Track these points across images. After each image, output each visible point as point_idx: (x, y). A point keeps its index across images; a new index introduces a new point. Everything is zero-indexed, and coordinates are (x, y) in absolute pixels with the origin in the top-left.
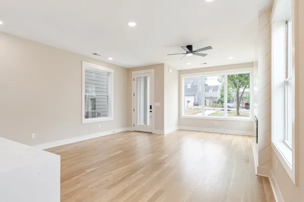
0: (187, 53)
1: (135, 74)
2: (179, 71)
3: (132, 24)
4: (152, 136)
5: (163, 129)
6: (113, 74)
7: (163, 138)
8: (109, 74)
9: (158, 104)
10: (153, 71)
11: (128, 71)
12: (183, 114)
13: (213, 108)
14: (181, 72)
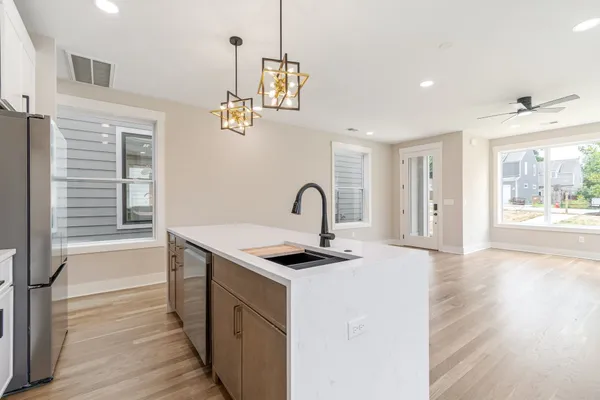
0: (520, 111)
1: (405, 153)
2: (491, 141)
3: (427, 84)
4: (439, 256)
5: (460, 244)
6: (370, 156)
7: (461, 261)
8: (364, 155)
9: (450, 202)
10: (439, 145)
11: (393, 148)
12: (500, 221)
13: (563, 210)
14: (493, 143)
